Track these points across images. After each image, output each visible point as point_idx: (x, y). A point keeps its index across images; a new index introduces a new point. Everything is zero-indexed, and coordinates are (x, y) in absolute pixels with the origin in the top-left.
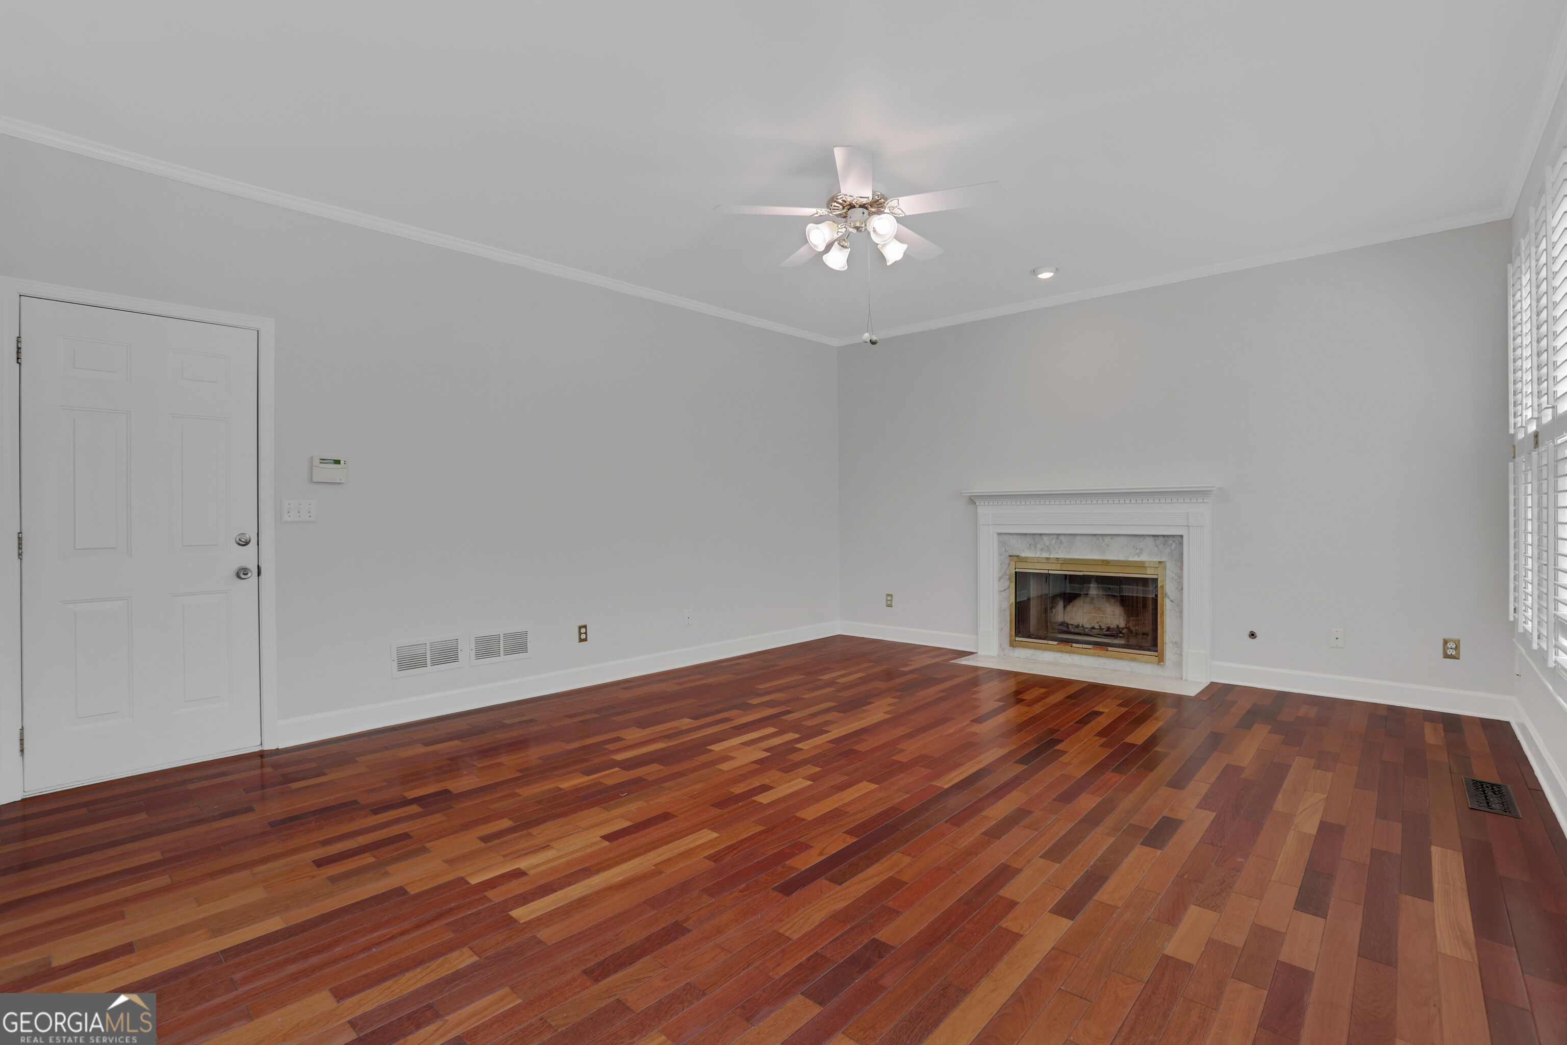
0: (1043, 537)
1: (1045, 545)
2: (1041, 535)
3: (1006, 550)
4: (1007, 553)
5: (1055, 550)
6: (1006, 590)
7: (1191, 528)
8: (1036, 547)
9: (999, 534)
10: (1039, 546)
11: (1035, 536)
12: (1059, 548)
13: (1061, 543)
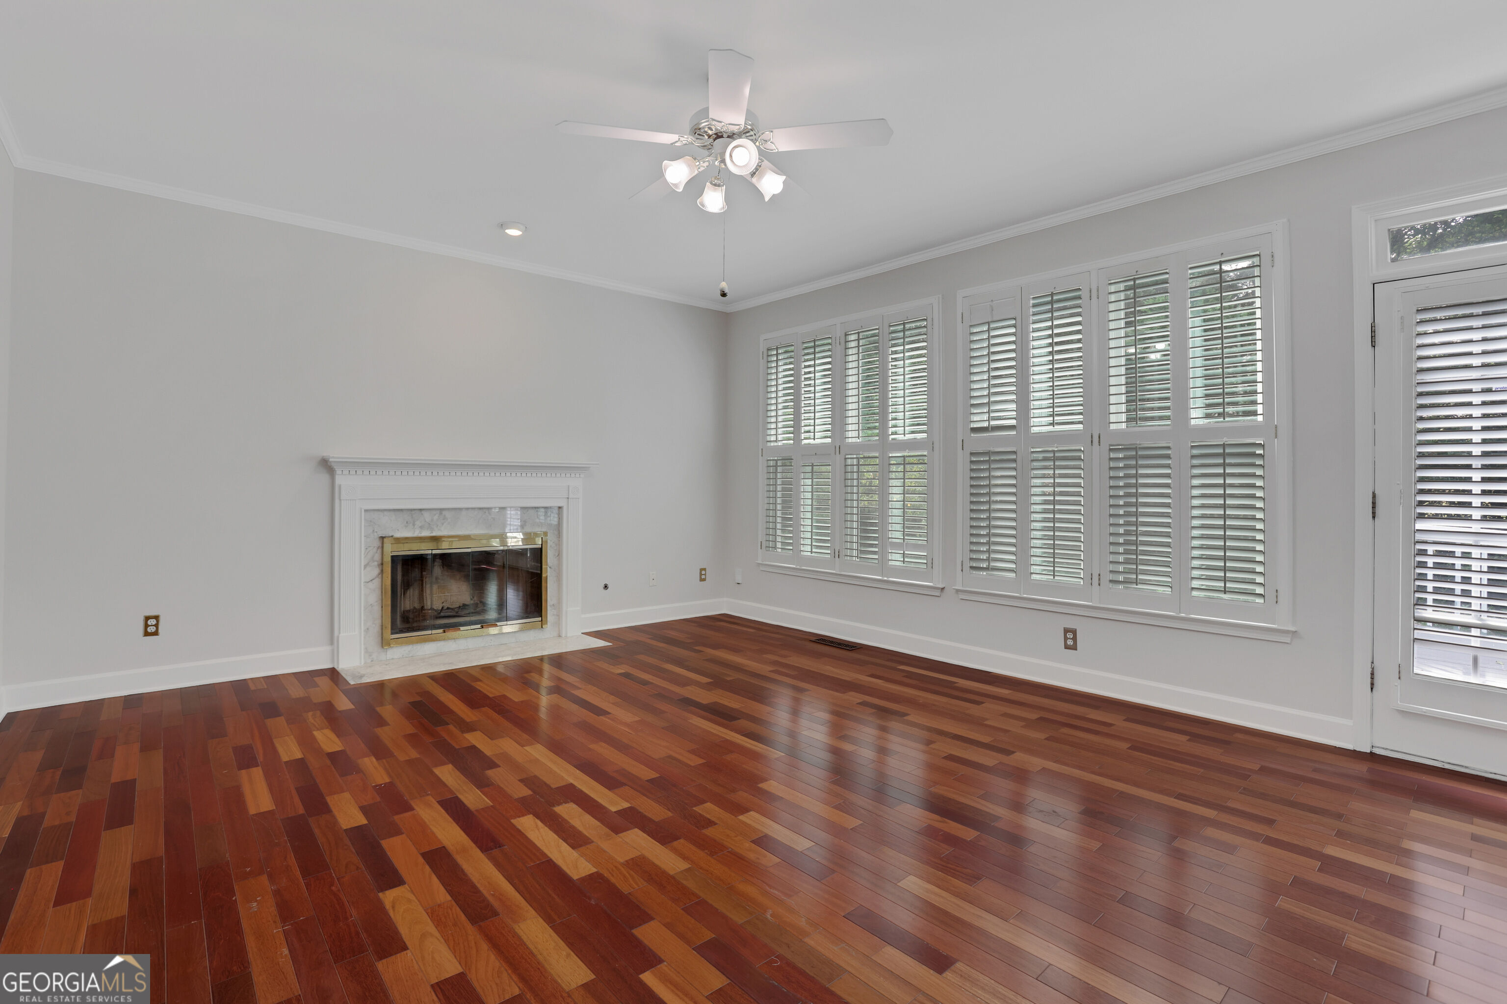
0: (423, 512)
1: (426, 521)
2: (421, 510)
3: (374, 531)
4: (375, 534)
5: (438, 526)
6: (373, 579)
7: (570, 499)
8: (414, 525)
9: (366, 511)
10: (418, 523)
11: (413, 512)
12: (443, 524)
13: (445, 518)
